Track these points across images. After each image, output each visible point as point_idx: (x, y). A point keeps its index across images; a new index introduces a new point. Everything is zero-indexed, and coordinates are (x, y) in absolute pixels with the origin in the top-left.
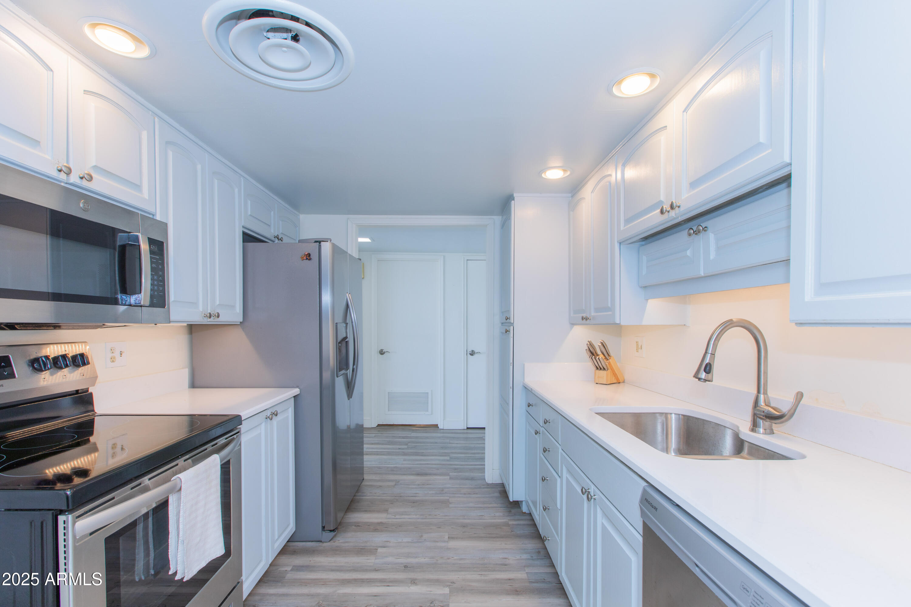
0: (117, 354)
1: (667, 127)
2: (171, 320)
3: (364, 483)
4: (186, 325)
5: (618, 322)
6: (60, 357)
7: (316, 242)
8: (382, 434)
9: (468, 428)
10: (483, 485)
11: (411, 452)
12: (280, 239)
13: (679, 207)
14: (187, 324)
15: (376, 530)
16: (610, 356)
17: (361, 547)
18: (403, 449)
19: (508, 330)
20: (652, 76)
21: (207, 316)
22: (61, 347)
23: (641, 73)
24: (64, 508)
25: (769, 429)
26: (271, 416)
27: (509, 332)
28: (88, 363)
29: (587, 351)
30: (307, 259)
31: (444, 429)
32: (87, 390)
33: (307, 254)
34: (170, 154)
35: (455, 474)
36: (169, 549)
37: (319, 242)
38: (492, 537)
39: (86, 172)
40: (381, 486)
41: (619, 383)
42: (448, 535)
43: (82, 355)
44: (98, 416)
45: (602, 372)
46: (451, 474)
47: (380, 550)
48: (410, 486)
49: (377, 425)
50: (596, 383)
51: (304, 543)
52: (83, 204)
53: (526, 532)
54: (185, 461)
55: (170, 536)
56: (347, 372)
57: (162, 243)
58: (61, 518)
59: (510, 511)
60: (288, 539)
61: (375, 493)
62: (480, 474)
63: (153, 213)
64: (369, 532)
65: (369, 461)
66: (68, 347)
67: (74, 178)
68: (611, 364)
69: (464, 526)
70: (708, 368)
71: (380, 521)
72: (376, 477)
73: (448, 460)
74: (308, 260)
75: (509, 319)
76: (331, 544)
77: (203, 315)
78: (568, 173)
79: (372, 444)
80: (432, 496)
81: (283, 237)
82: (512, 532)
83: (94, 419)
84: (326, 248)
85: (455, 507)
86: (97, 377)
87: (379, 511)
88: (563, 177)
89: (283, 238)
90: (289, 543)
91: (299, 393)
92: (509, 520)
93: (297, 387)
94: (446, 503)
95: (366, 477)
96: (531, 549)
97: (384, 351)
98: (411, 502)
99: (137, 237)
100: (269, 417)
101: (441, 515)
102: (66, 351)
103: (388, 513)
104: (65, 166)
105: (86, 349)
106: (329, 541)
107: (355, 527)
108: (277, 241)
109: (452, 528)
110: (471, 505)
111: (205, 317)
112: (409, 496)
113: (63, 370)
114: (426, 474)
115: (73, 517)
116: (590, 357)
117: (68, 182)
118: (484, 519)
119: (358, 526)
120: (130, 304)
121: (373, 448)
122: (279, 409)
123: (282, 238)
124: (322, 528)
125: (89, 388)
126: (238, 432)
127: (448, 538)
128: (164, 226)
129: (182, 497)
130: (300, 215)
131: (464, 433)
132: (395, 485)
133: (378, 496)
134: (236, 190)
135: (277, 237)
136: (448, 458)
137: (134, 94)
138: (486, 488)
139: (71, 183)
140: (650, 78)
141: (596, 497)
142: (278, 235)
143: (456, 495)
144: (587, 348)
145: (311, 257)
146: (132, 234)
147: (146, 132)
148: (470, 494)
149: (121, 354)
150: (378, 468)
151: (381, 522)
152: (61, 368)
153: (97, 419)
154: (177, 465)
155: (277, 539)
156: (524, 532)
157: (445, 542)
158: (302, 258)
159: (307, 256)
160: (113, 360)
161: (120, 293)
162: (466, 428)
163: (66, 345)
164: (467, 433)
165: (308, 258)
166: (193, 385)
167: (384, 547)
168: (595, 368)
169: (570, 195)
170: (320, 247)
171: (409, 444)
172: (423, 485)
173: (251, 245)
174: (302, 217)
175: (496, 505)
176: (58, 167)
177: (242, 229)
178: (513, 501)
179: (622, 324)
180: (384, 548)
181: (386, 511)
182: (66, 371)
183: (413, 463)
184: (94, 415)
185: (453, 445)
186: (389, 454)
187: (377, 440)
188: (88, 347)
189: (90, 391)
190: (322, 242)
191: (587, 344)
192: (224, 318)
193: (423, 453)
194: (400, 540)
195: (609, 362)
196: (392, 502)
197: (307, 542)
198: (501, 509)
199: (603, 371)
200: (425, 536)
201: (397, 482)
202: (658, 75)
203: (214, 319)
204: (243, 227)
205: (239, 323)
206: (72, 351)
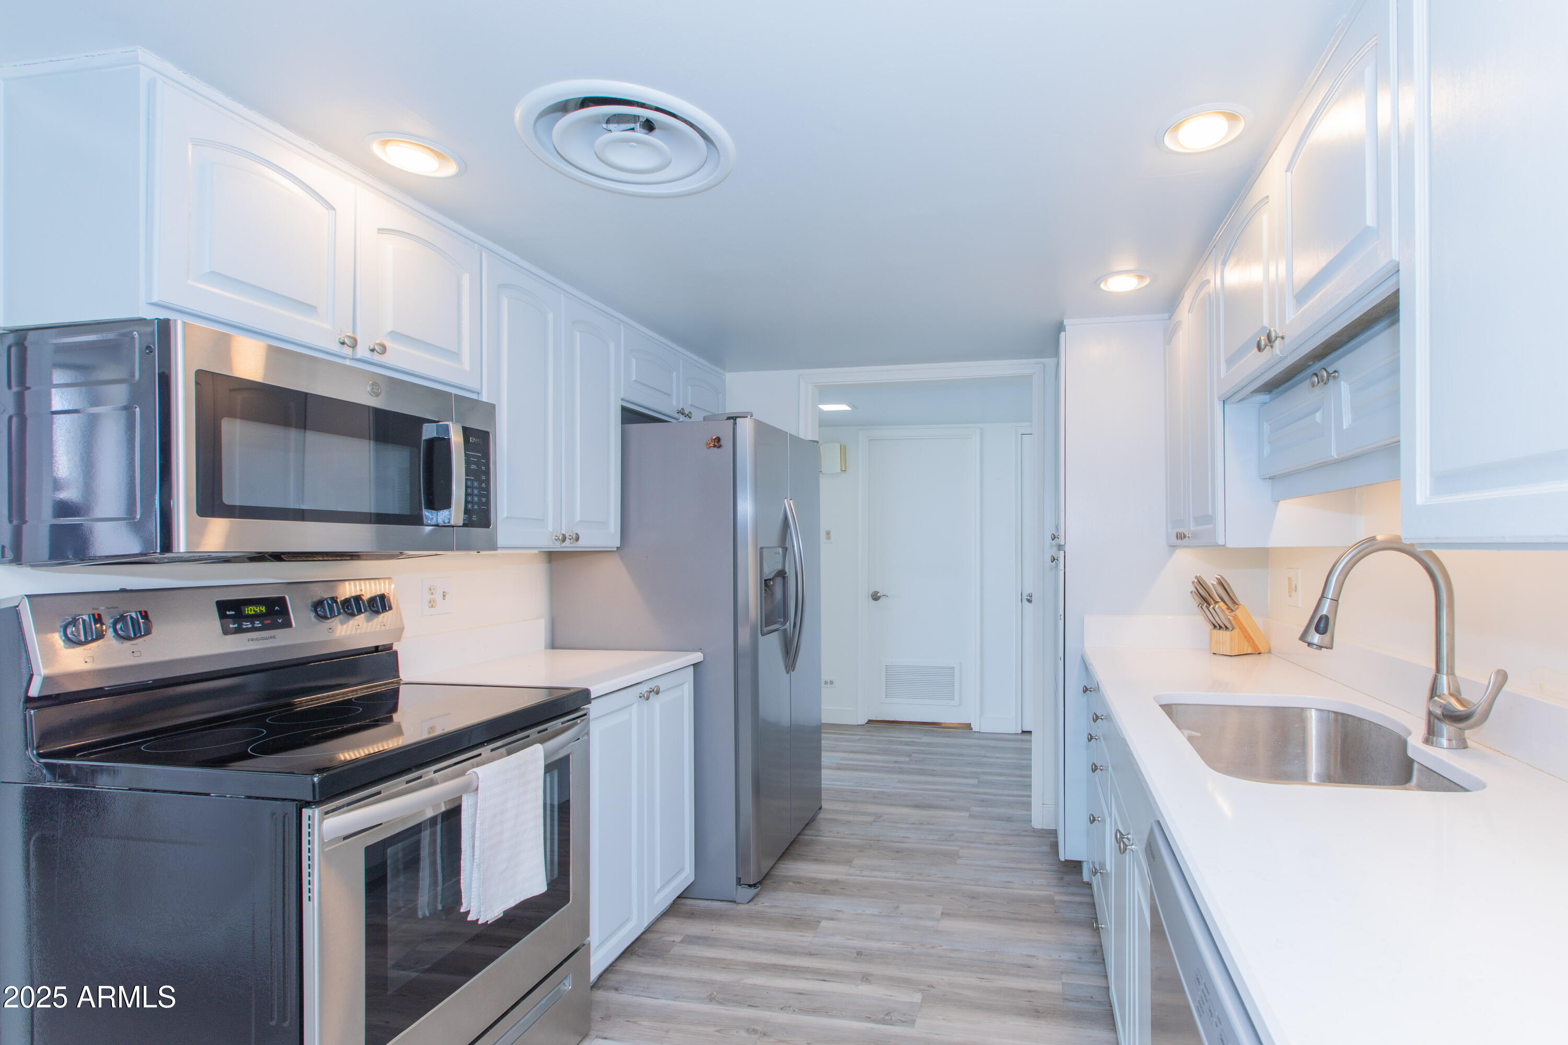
0: (438, 596)
1: (1268, 199)
2: (498, 546)
3: (821, 815)
4: (537, 552)
5: (1221, 542)
6: (352, 599)
7: (729, 418)
8: (872, 736)
9: (1023, 732)
10: (1025, 831)
11: (914, 769)
12: (688, 415)
13: (1283, 338)
14: (539, 551)
15: (825, 892)
16: (1237, 604)
17: (796, 916)
18: (901, 762)
19: (1056, 557)
20: (1232, 117)
21: (559, 539)
22: (355, 586)
23: (1212, 111)
24: (310, 799)
25: (1456, 740)
26: (647, 694)
27: (1058, 560)
28: (391, 608)
29: (1193, 593)
30: (715, 446)
31: (981, 731)
32: (389, 647)
33: (715, 439)
34: (505, 302)
35: (981, 809)
36: (462, 874)
37: (734, 418)
38: (1018, 919)
39: (377, 342)
40: (850, 822)
41: (1260, 653)
42: (943, 909)
43: (382, 597)
44: (403, 684)
45: (1223, 634)
46: (973, 809)
47: (824, 923)
48: (898, 825)
49: (866, 721)
50: (1214, 654)
51: (709, 903)
52: (371, 387)
53: (1082, 915)
54: (492, 750)
55: (463, 857)
56: (784, 627)
57: (488, 433)
58: (306, 812)
59: (1062, 879)
60: (680, 893)
61: (838, 833)
62: (1024, 812)
63: (477, 391)
64: (813, 893)
65: (829, 778)
66: (365, 584)
67: (362, 351)
68: (1238, 619)
69: (974, 896)
70: (1322, 625)
71: (834, 877)
72: (845, 807)
73: (974, 786)
74: (716, 448)
75: (1058, 538)
76: (751, 907)
77: (554, 537)
78: (1147, 281)
79: (852, 752)
80: (931, 844)
81: (692, 412)
82: (1056, 914)
83: (399, 688)
84: (745, 428)
85: (966, 865)
86: (404, 628)
87: (836, 862)
88: (1136, 288)
89: (693, 414)
90: (680, 899)
91: (702, 660)
92: (1055, 893)
93: (700, 650)
94: (951, 857)
95: (825, 805)
96: (1081, 946)
97: (879, 595)
98: (894, 852)
99: (447, 426)
100: (644, 696)
101: (939, 876)
102: (361, 590)
103: (851, 866)
104: (349, 337)
105: (390, 589)
106: (748, 903)
107: (794, 885)
108: (682, 418)
109: (951, 898)
110: (996, 863)
111: (556, 540)
112: (892, 841)
113: (357, 617)
114: (930, 807)
115: (319, 810)
116: (1199, 605)
117: (354, 358)
118: (1012, 888)
119: (798, 882)
120: (436, 524)
121: (851, 759)
122: (662, 684)
123: (690, 412)
124: (737, 881)
125: (392, 644)
126: (585, 715)
127: (942, 914)
128: (490, 410)
129: (479, 800)
130: (727, 373)
131: (1017, 740)
132: (874, 821)
133: (841, 838)
134: (612, 345)
135: (681, 412)
136: (975, 781)
137: (451, 223)
138: (1029, 836)
139: (358, 359)
140: (1227, 120)
141: (1133, 847)
142: (683, 409)
143: (973, 845)
144: (1194, 589)
145: (722, 442)
146: (441, 423)
147: (468, 274)
148: (997, 844)
149: (444, 596)
150: (852, 792)
151: (835, 880)
152: (353, 615)
153: (403, 690)
154: (480, 755)
155: (659, 890)
156: (1079, 915)
157: (934, 919)
158: (707, 444)
159: (715, 442)
160: (432, 603)
161: (425, 508)
162: (1020, 732)
163: (362, 582)
164: (1022, 741)
165: (717, 445)
166: (554, 644)
167: (832, 919)
168: (1212, 627)
169: (1166, 315)
170: (735, 424)
171: (913, 755)
172: (921, 824)
173: (634, 428)
174: (730, 377)
175: (1039, 866)
176: (340, 339)
177: (620, 403)
178: (1066, 861)
179: (1228, 545)
180: (832, 921)
181: (849, 862)
182: (361, 618)
183: (912, 787)
184: (398, 683)
185: (990, 760)
186: (875, 769)
187: (862, 746)
188: (393, 586)
189: (394, 648)
190: (737, 419)
191: (1193, 582)
192: (587, 541)
193: (934, 770)
194: (859, 911)
195: (1236, 615)
196: (861, 849)
197: (713, 901)
198: (1047, 873)
199: (1224, 632)
200: (904, 908)
201: (878, 817)
202: (1242, 115)
203: (571, 543)
204: (622, 399)
205: (615, 549)
206: (371, 591)
